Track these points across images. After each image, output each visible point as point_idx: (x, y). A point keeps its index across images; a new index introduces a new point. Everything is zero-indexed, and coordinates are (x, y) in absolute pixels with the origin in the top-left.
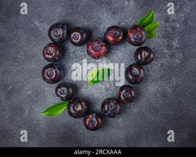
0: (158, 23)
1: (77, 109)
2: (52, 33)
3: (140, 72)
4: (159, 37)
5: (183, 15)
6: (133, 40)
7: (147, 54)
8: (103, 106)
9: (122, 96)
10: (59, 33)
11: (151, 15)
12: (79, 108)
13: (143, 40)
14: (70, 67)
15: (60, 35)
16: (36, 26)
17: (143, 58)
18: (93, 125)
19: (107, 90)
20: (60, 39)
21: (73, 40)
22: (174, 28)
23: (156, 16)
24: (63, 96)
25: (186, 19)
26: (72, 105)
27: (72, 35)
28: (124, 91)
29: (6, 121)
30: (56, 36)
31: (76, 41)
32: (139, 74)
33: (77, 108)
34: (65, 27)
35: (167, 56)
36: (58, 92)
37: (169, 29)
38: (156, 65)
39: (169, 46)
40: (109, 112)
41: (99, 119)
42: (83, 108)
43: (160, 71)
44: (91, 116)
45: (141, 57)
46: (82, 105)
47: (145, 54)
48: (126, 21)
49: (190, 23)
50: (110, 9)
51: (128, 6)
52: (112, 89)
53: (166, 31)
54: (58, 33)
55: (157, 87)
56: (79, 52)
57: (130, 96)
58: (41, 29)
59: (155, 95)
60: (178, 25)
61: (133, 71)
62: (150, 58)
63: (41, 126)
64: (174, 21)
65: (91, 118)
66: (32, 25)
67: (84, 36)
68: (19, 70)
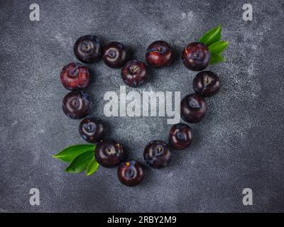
0: (227, 43)
1: (109, 153)
2: (79, 48)
3: (200, 104)
4: (228, 62)
5: (261, 33)
6: (191, 61)
7: (210, 80)
8: (146, 151)
9: (174, 138)
10: (89, 48)
11: (218, 31)
12: (113, 151)
13: (206, 61)
14: (102, 98)
15: (90, 50)
16: (57, 41)
17: (206, 85)
18: (132, 177)
19: (153, 131)
20: (90, 55)
21: (108, 59)
22: (249, 51)
23: (224, 33)
24: (90, 134)
25: (266, 39)
26: (102, 147)
27: (107, 51)
28: (177, 130)
29: (6, 170)
30: (84, 52)
31: (112, 60)
32: (198, 106)
33: (109, 151)
34: (98, 40)
35: (239, 87)
36: (83, 129)
37: (242, 52)
38: (223, 100)
39: (242, 75)
40: (154, 158)
41: (140, 169)
42: (117, 151)
43: (229, 107)
44: (128, 164)
45: (203, 84)
46: (116, 148)
47: (208, 80)
48: (182, 38)
49: (272, 45)
50: (161, 23)
51: (186, 19)
52: (161, 130)
53: (238, 53)
54: (87, 48)
55: (225, 130)
56: (116, 78)
57: (185, 136)
58: (64, 45)
59: (222, 141)
60: (254, 47)
61: (191, 103)
62: (214, 86)
63: (55, 179)
64: (249, 41)
65: (129, 166)
66: (52, 39)
67: (124, 53)
68: (30, 99)
